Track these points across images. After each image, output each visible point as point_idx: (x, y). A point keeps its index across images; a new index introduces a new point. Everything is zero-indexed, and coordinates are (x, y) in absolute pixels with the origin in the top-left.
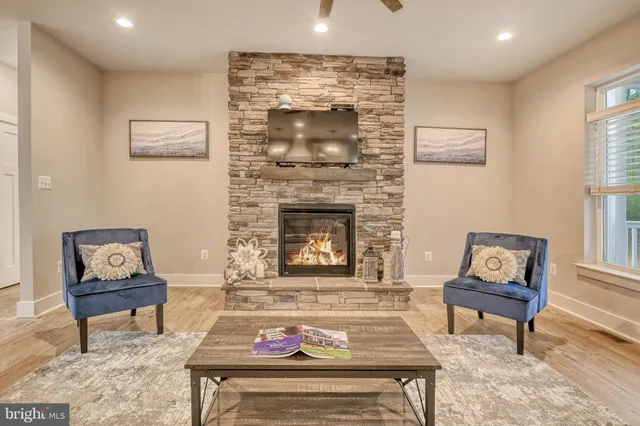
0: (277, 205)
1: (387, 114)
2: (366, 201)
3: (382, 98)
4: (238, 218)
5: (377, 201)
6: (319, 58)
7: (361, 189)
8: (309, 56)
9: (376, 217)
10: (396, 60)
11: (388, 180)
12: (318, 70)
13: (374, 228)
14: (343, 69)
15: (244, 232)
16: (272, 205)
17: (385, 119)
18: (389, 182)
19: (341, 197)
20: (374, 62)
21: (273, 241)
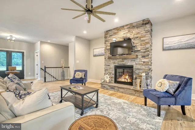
0: (114, 66)
1: (143, 37)
2: (136, 64)
3: (141, 33)
4: (106, 69)
5: (140, 64)
6: (123, 26)
7: (135, 61)
8: (121, 27)
9: (139, 69)
10: (145, 20)
11: (143, 57)
12: (123, 30)
13: (139, 72)
14: (129, 28)
15: (107, 72)
16: (112, 65)
17: (142, 39)
18: (143, 58)
19: (129, 63)
20: (138, 23)
21: (113, 74)
